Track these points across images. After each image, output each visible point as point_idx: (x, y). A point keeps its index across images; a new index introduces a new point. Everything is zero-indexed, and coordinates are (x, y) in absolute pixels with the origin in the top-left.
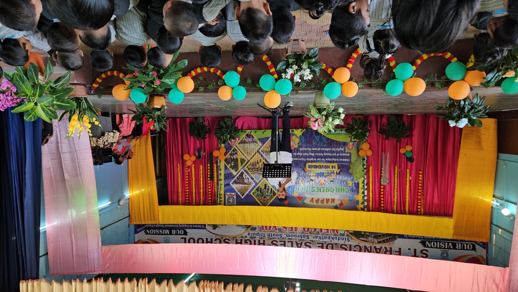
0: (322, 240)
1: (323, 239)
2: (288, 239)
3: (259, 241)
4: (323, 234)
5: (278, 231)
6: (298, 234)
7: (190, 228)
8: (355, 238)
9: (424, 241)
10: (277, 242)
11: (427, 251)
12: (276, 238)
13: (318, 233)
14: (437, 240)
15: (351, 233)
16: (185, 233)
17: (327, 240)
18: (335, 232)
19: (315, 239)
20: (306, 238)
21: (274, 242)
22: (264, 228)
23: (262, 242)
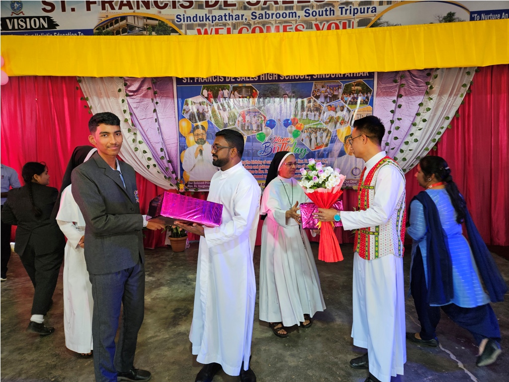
0: (227, 12)
1: (225, 16)
2: (292, 8)
4: (225, 25)
5: (314, 23)
6: (273, 20)
7: (508, 11)
8: (166, 22)
9: (51, 27)
11: (44, 10)
13: (234, 26)
14: (31, 32)
15: (174, 31)
17: (216, 12)
18: (203, 31)
19: (240, 12)
20: (258, 12)
22: (341, 26)
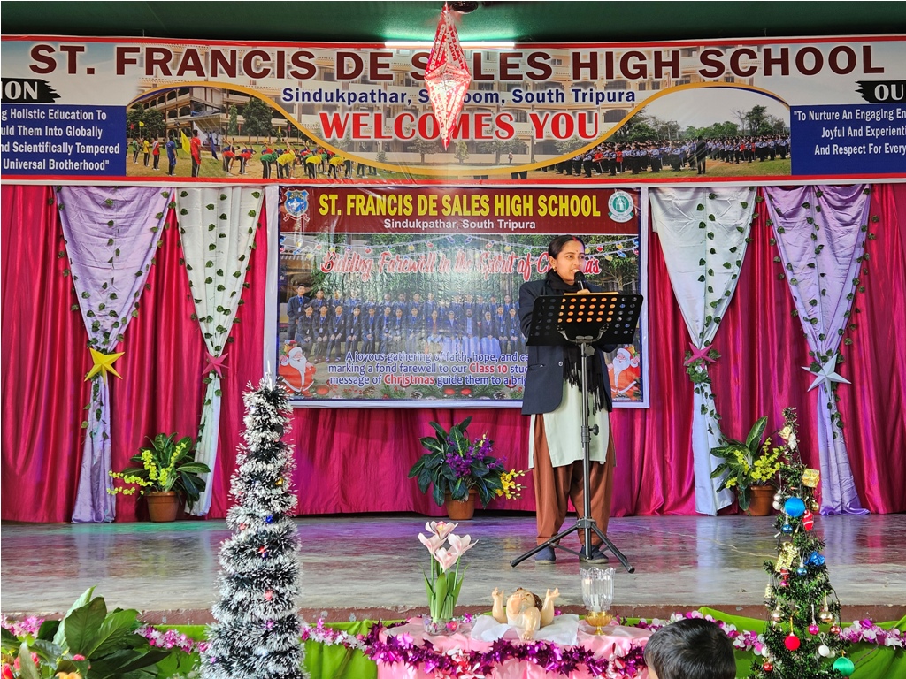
0: (376, 88)
2: (490, 87)
3: (594, 75)
5: (529, 112)
7: (851, 108)
8: (264, 99)
9: (43, 99)
10: (531, 75)
11: (34, 68)
12: (536, 87)
13: (389, 113)
14: (4, 105)
15: (278, 115)
16: (867, 88)
18: (331, 119)
19: (399, 90)
21: (540, 72)
22: (576, 120)
23: (585, 73)
